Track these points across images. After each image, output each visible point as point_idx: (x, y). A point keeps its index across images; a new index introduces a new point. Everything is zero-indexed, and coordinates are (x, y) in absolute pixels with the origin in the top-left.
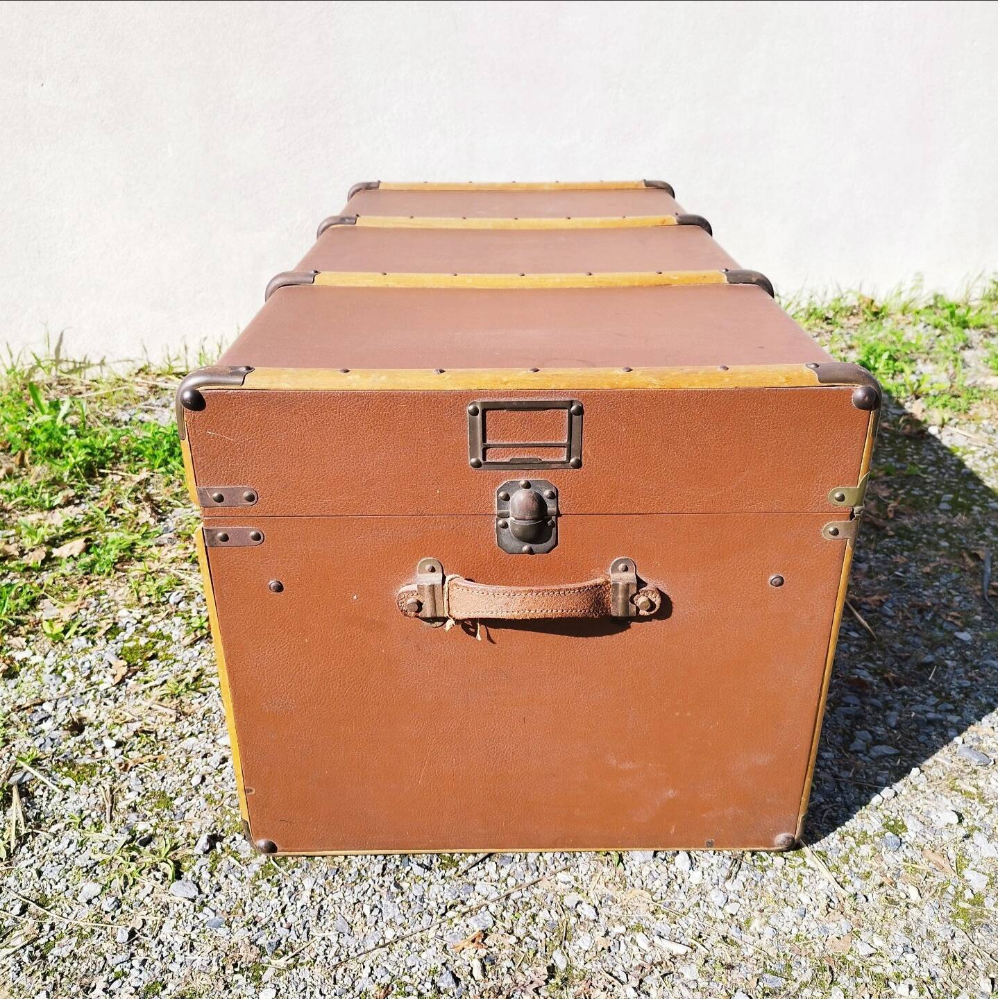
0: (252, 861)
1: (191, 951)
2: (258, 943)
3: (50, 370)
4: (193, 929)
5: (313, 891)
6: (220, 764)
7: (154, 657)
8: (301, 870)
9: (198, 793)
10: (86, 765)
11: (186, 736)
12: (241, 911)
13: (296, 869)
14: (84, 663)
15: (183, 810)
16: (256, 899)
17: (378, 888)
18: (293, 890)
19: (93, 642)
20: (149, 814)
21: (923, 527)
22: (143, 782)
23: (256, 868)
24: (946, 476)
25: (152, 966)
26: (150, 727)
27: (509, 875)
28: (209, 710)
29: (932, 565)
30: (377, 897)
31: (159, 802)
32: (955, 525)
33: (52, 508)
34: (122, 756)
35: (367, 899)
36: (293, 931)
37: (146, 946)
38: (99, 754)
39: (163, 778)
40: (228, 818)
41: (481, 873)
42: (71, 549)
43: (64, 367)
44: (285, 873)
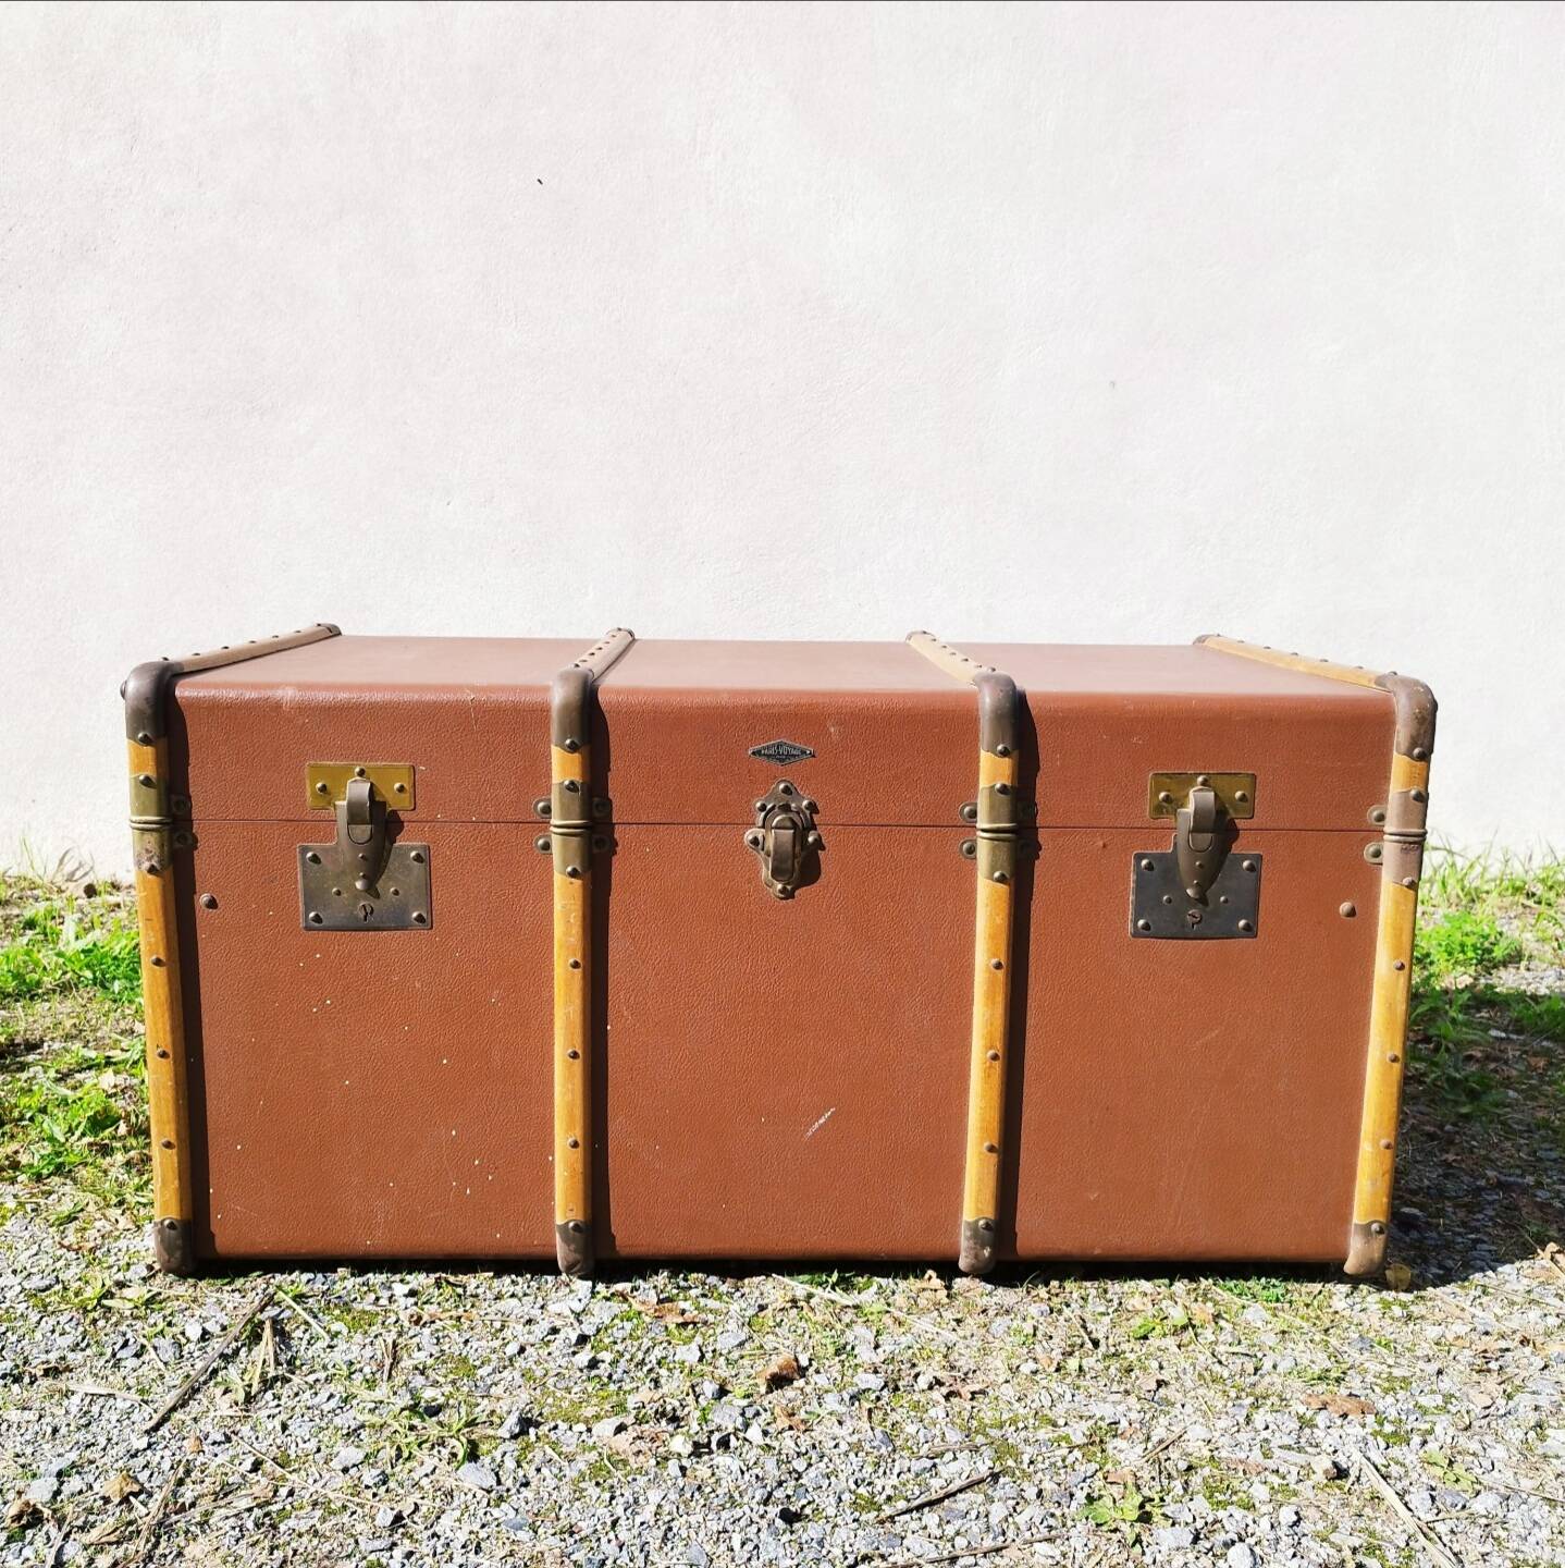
0: (578, 1457)
1: (476, 1553)
2: (573, 1557)
4: (483, 1526)
5: (659, 1506)
6: (548, 1334)
8: (646, 1478)
9: (513, 1365)
10: (364, 1312)
12: (553, 1515)
13: (638, 1477)
15: (489, 1383)
16: (577, 1503)
17: (756, 1519)
18: (631, 1501)
20: (442, 1380)
22: (439, 1342)
23: (583, 1466)
25: (420, 1562)
27: (958, 1533)
30: (754, 1528)
31: (457, 1368)
34: (415, 1308)
35: (737, 1529)
36: (624, 1552)
37: (415, 1537)
38: (384, 1302)
39: (467, 1341)
40: (550, 1401)
41: (914, 1525)
44: (623, 1479)
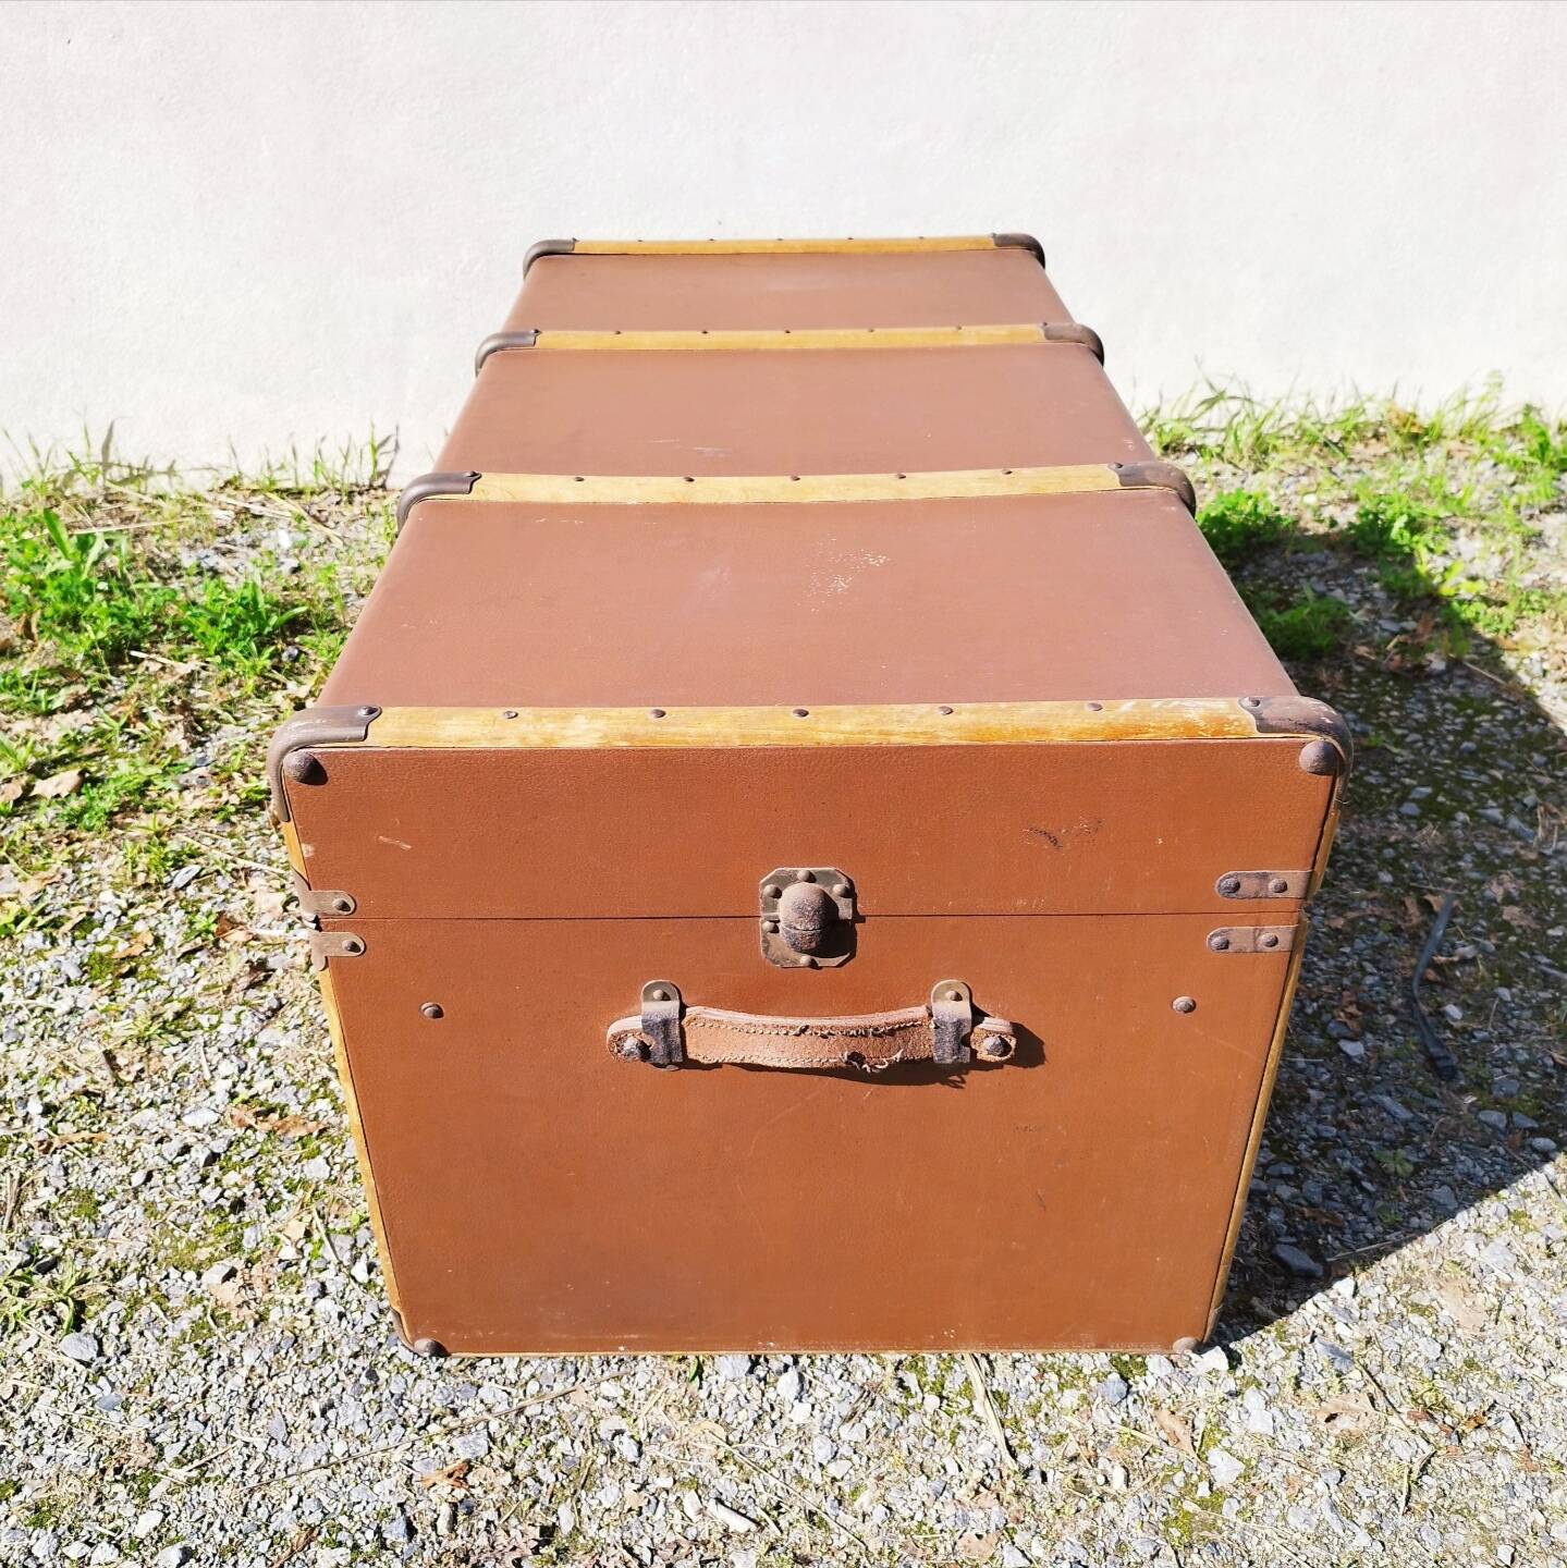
0: (183, 1313)
1: (67, 1441)
2: (158, 1440)
3: (94, 478)
4: (78, 1407)
5: (253, 1369)
6: (179, 1155)
7: (132, 973)
8: (245, 1335)
9: (136, 1198)
11: (143, 1106)
12: (148, 1388)
13: (238, 1333)
14: (32, 974)
15: (111, 1222)
16: (173, 1372)
17: (342, 1376)
18: (226, 1364)
19: (54, 942)
20: (62, 1223)
21: (1361, 844)
22: (66, 1174)
23: (185, 1324)
24: (1434, 752)
25: (11, 1457)
26: (98, 1087)
27: (533, 1376)
28: (186, 1067)
29: (1351, 915)
30: (337, 1390)
31: (80, 1206)
32: (1415, 846)
33: (50, 713)
34: (47, 1130)
35: (323, 1390)
36: (209, 1429)
37: (11, 1425)
38: (18, 1123)
39: (96, 1169)
40: (167, 1242)
41: (495, 1370)
42: (58, 785)
43: (115, 473)
44: (223, 1338)
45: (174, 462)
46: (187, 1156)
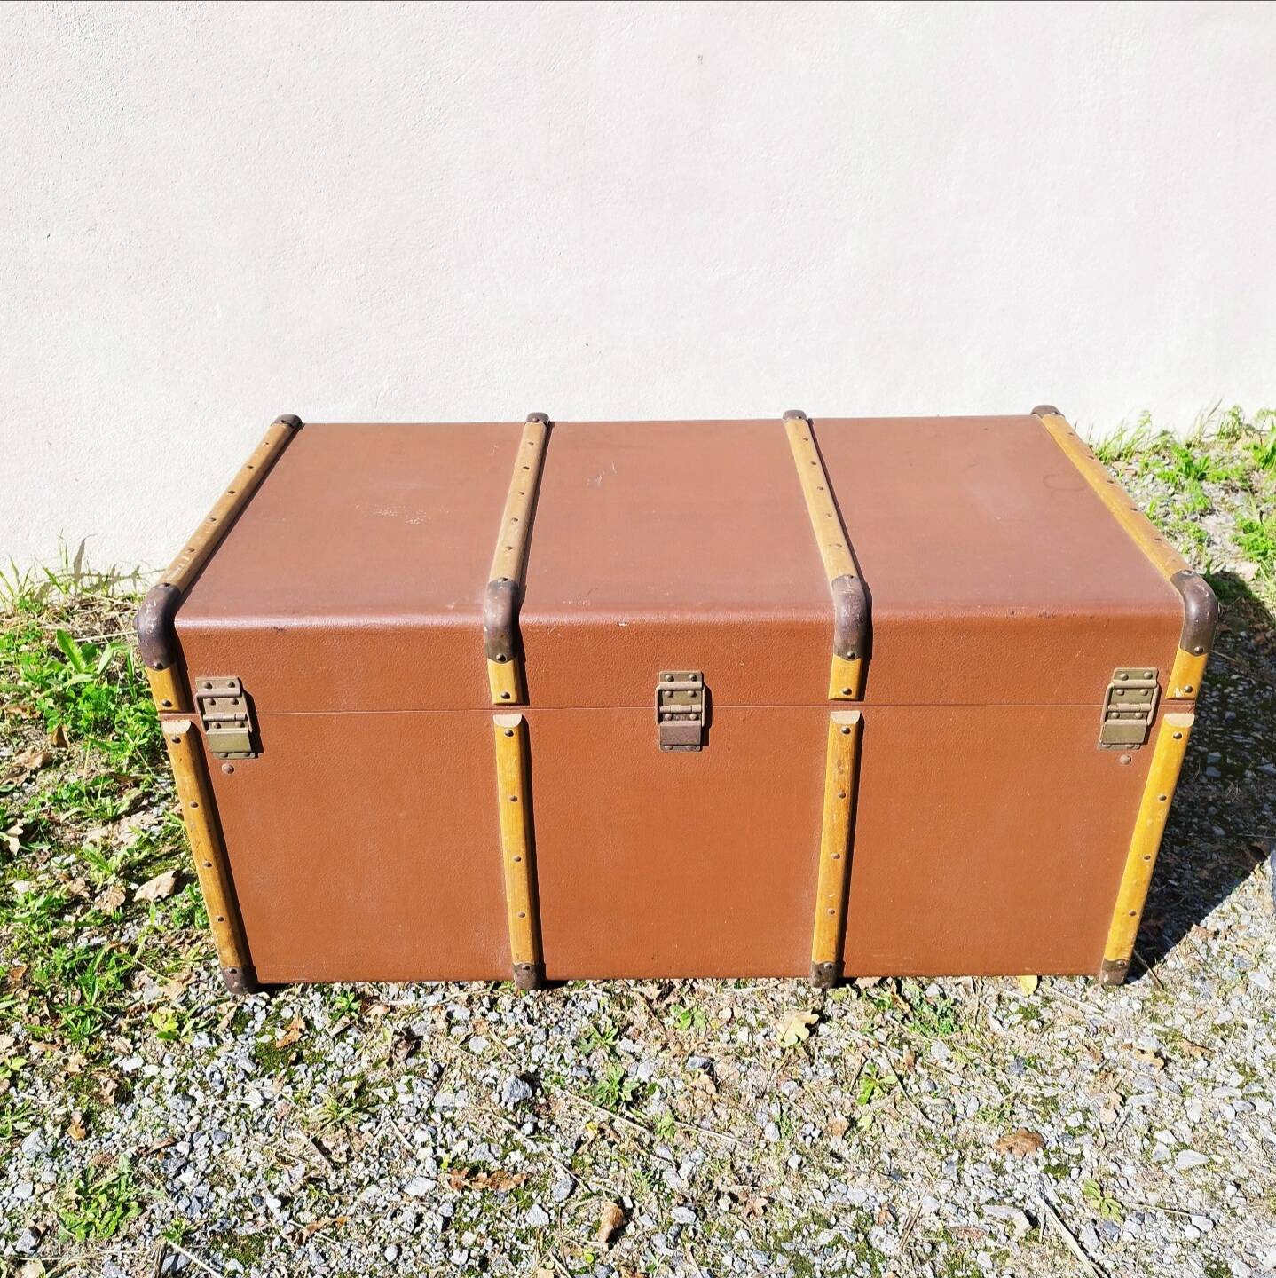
3: (67, 588)
7: (300, 1059)
9: (397, 1272)
11: (365, 1183)
14: (212, 1073)
19: (219, 1041)
21: (1191, 805)
22: (326, 1260)
24: (1208, 722)
26: (318, 1172)
28: (385, 1140)
29: (1210, 866)
32: (1228, 802)
33: (116, 819)
34: (292, 1221)
38: (262, 1219)
39: (350, 1251)
42: (157, 887)
43: (86, 582)
45: (138, 568)
46: (422, 1225)
